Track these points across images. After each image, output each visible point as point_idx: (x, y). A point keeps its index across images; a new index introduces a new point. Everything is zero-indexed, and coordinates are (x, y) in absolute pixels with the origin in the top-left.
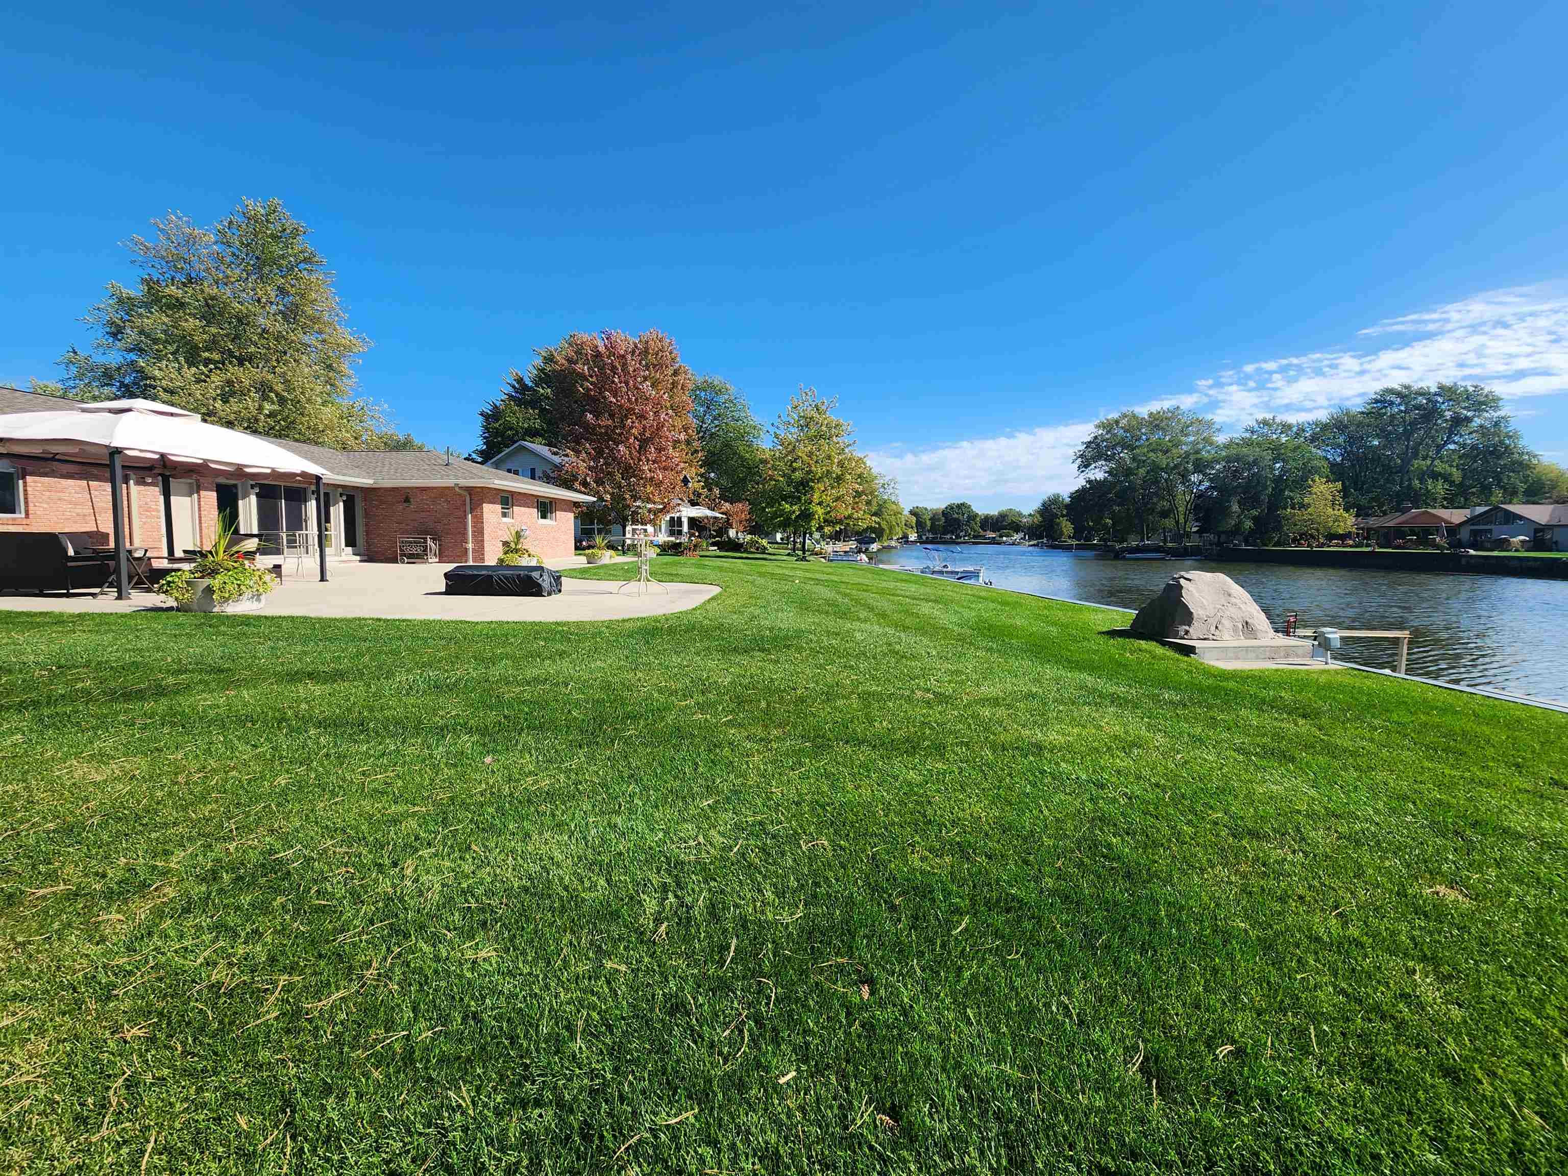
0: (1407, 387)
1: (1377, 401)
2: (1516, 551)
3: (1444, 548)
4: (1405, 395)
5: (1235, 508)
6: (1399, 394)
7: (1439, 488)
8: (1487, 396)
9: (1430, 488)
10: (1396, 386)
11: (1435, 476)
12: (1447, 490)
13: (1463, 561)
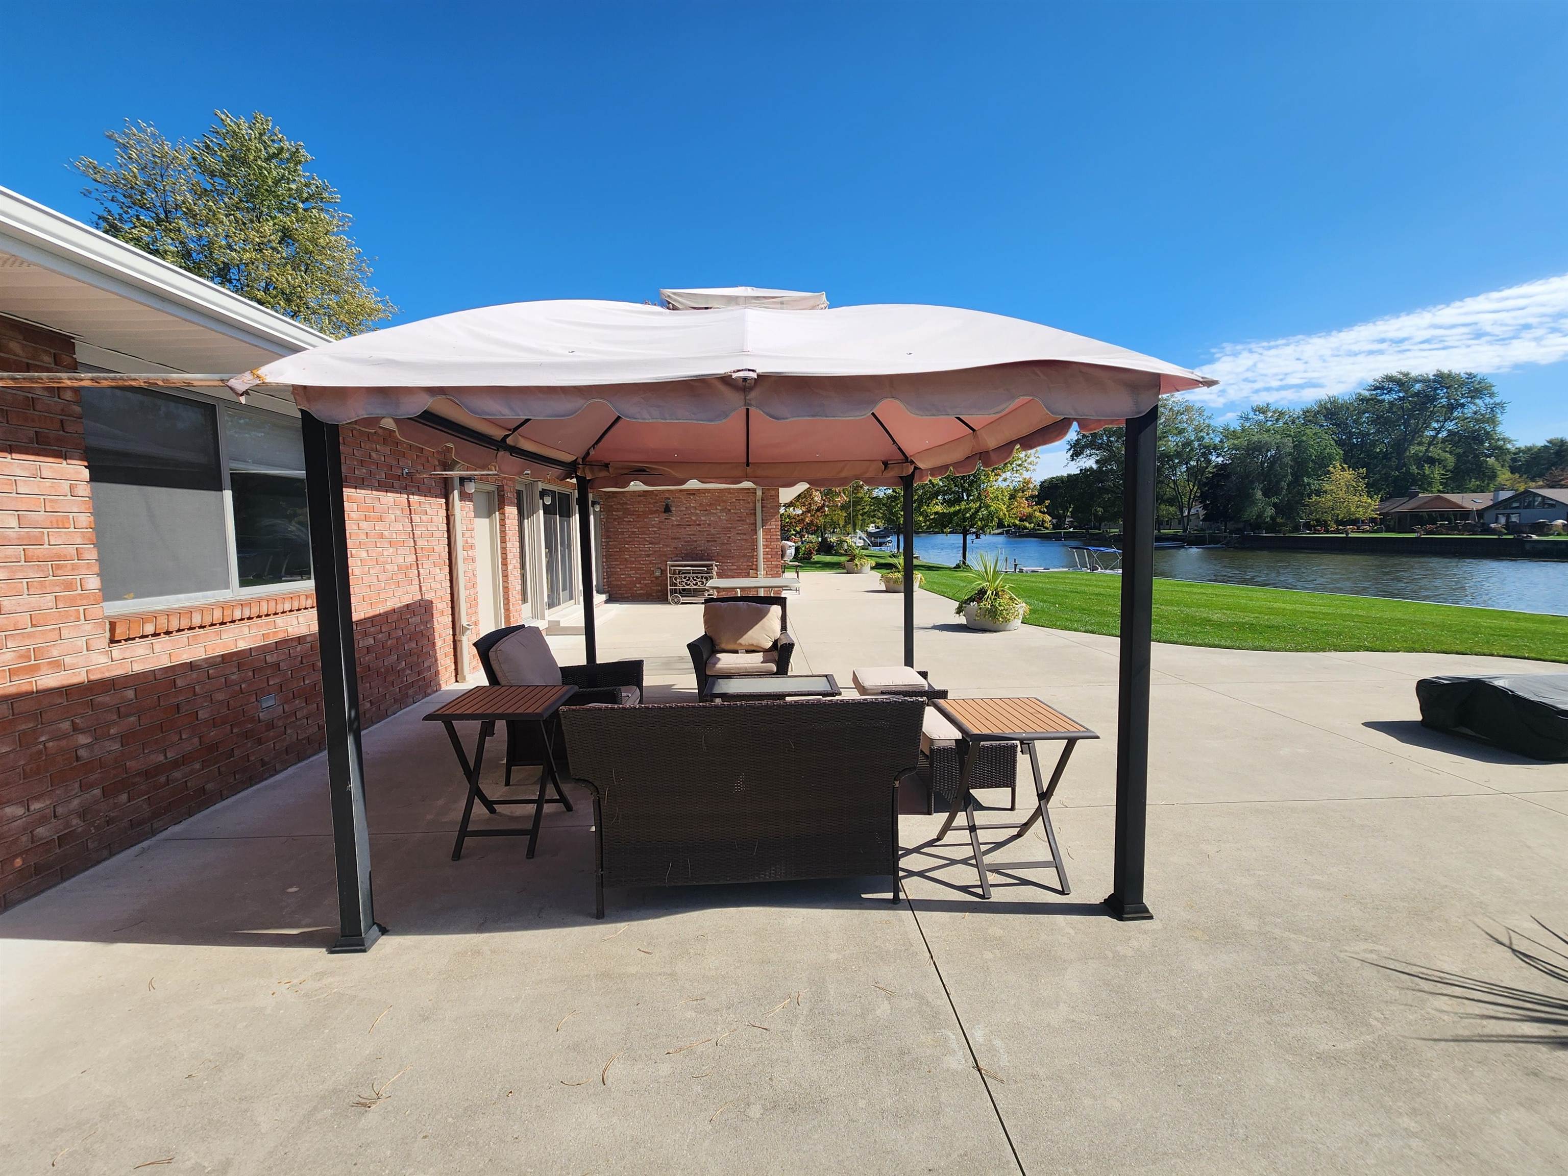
0: (1406, 375)
1: (1376, 388)
2: (1559, 535)
3: (1501, 533)
4: (1401, 383)
5: (1259, 494)
6: (1399, 382)
7: (1437, 473)
8: (1480, 383)
9: (1427, 472)
10: (1395, 374)
11: (1432, 461)
12: (1443, 475)
13: (1528, 547)
